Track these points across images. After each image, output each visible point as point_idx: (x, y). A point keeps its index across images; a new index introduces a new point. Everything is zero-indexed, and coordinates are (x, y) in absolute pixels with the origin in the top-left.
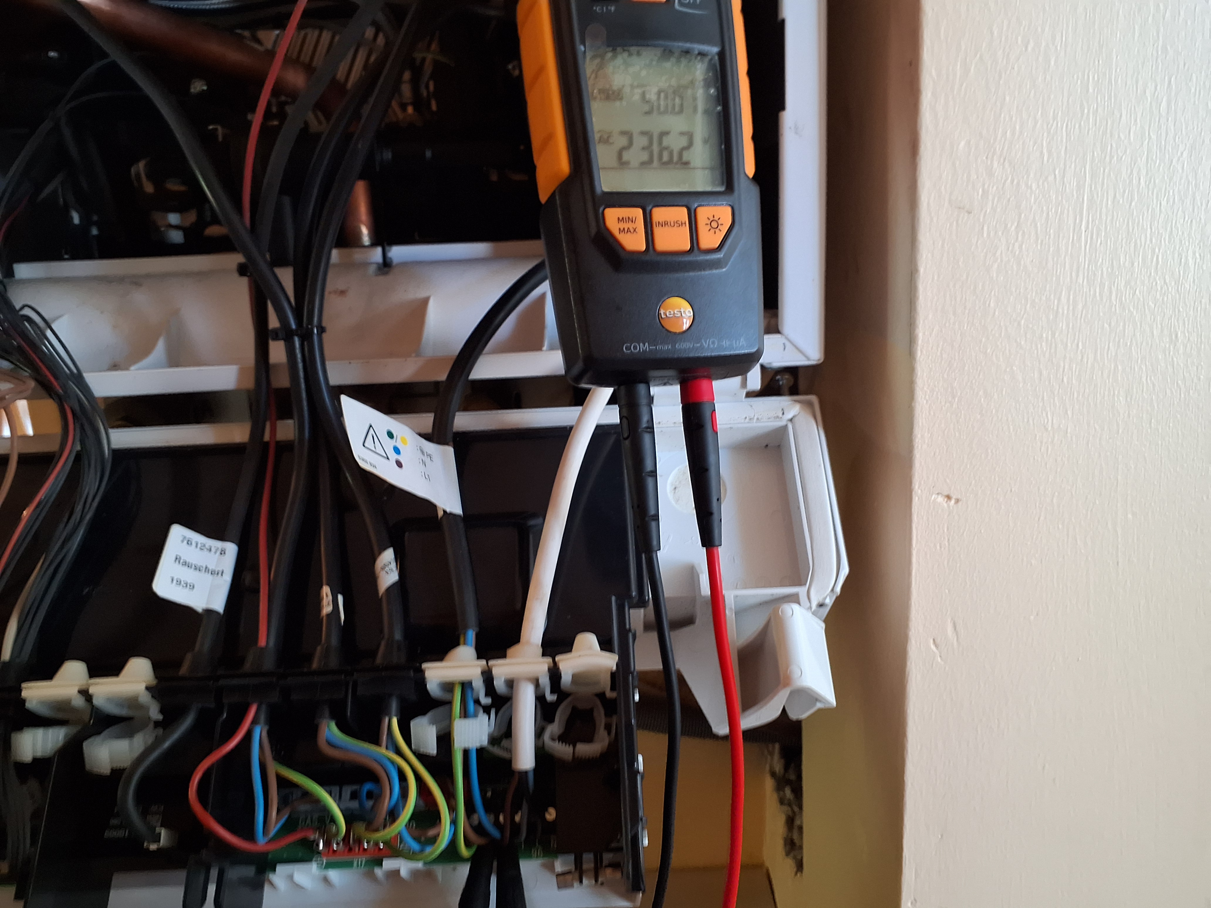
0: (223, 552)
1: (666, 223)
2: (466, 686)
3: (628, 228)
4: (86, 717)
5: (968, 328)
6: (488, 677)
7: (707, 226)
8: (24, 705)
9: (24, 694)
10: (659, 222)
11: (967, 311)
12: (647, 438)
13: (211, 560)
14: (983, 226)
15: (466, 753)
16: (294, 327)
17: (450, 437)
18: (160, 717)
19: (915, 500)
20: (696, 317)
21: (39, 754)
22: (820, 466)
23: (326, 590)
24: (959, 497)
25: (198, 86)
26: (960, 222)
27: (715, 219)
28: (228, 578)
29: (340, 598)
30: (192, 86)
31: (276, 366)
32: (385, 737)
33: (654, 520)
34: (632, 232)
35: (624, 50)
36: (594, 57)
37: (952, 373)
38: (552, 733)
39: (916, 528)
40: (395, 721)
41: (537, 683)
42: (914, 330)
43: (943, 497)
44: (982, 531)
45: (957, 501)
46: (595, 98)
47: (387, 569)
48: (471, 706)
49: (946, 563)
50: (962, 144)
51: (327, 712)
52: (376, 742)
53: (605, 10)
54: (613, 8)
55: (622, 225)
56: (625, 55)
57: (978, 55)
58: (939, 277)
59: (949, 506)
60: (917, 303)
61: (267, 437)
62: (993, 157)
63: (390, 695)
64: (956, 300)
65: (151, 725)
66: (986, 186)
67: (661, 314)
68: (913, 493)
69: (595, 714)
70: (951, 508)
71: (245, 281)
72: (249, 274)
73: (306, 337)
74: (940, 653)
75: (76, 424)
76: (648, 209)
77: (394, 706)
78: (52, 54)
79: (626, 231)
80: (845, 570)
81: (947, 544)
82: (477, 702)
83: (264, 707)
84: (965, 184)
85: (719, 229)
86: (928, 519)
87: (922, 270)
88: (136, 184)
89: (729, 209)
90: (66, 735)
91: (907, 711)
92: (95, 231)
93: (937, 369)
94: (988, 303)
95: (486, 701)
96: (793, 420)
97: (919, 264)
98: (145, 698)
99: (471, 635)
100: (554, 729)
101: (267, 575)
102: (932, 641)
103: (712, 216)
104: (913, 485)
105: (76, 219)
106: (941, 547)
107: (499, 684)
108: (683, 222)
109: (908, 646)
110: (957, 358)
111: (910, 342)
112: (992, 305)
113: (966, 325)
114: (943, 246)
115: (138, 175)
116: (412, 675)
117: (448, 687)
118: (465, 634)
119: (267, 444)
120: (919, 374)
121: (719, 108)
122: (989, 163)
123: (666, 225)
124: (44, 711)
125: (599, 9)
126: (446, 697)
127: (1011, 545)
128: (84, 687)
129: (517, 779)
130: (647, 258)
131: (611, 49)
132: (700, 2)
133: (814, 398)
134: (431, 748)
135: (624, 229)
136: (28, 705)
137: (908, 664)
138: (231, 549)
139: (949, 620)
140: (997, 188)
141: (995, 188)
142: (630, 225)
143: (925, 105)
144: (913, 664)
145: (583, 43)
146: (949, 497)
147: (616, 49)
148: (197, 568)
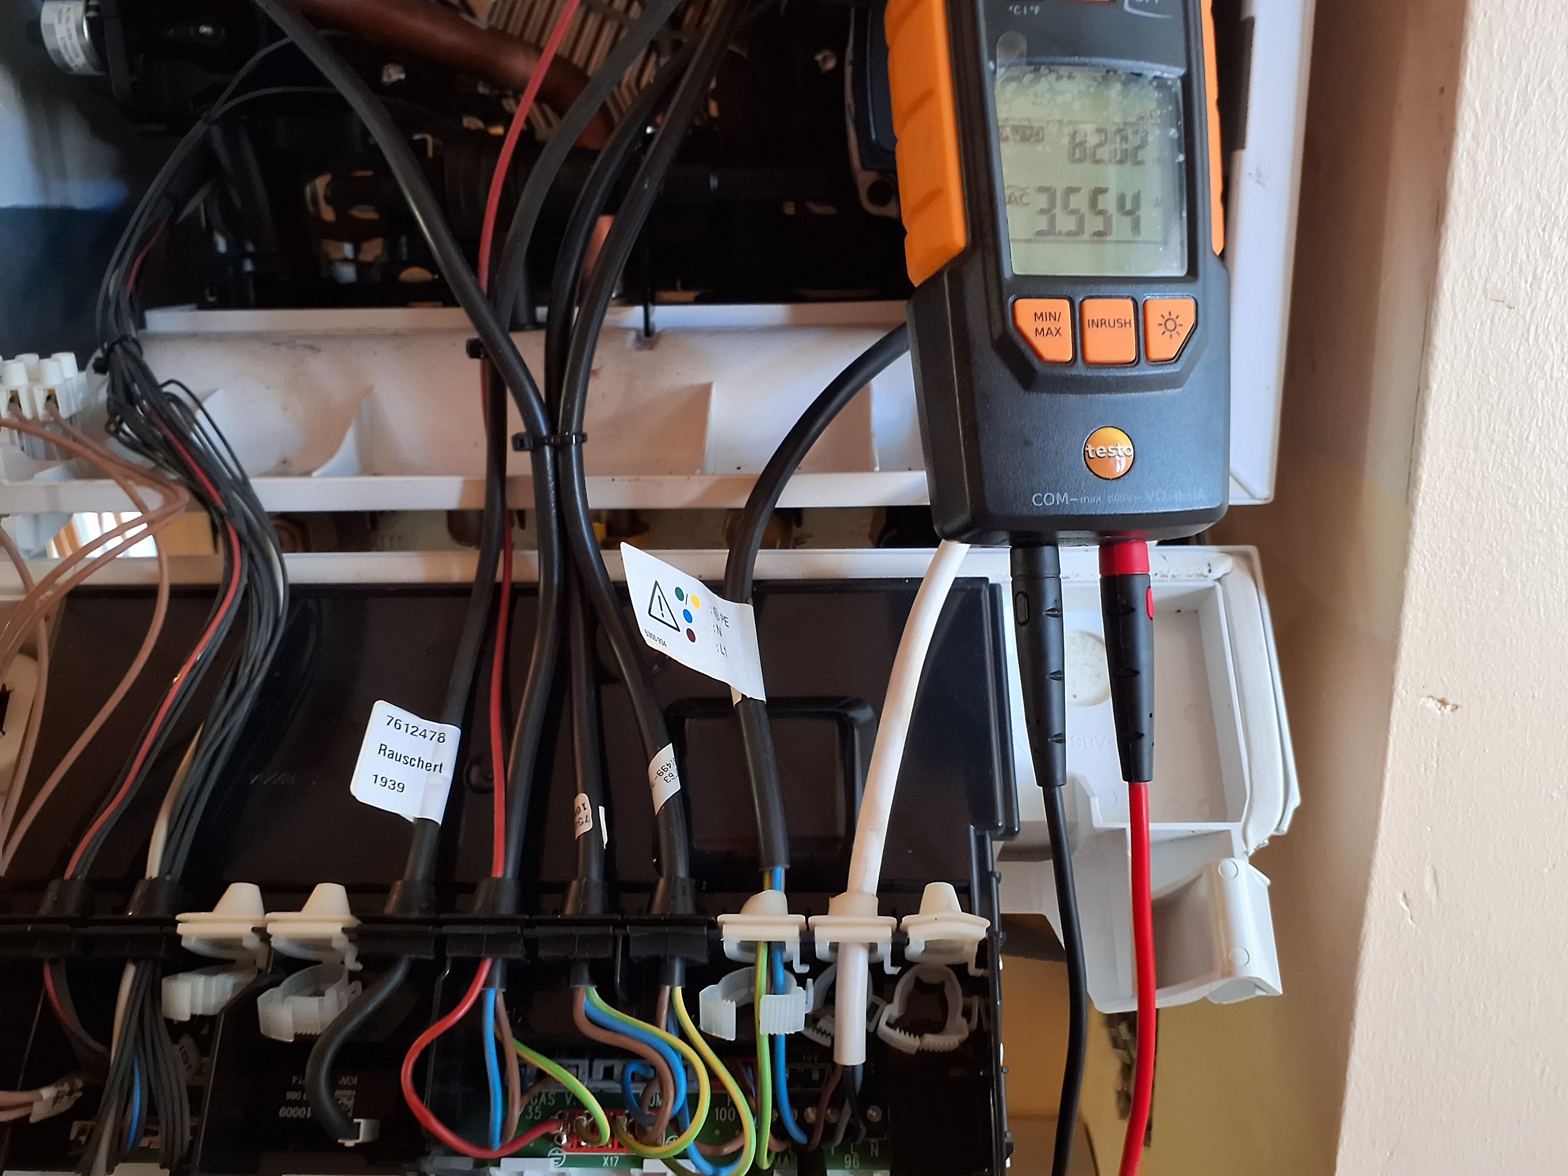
0: (441, 739)
1: (1103, 322)
2: (775, 947)
3: (1049, 329)
4: (261, 963)
5: (1494, 469)
6: (807, 939)
7: (1160, 327)
8: (180, 942)
9: (181, 929)
10: (1093, 321)
11: (1494, 447)
12: (1052, 623)
13: (425, 749)
14: (1529, 327)
15: (772, 1038)
16: (545, 433)
17: (748, 588)
18: (359, 967)
19: (1397, 704)
20: (1137, 459)
21: (199, 1012)
22: (1261, 648)
23: (583, 799)
24: (1459, 703)
25: (394, 74)
26: (1496, 321)
27: (1172, 317)
28: (448, 773)
29: (602, 809)
30: (385, 74)
31: (514, 479)
32: (665, 1012)
33: (1059, 741)
34: (1054, 334)
35: (1051, 71)
36: (1009, 79)
37: (1464, 531)
38: (890, 1016)
39: (1394, 742)
40: (678, 991)
41: (872, 948)
42: (1416, 470)
43: (1436, 701)
44: (1486, 750)
45: (1455, 707)
46: (1006, 139)
47: (666, 774)
48: (781, 973)
49: (1431, 792)
50: (1511, 208)
51: (586, 975)
52: (653, 1019)
53: (1025, 12)
54: (1037, 10)
55: (1040, 324)
56: (1052, 77)
57: (1546, 81)
58: (1458, 397)
59: (1442, 714)
60: (1424, 432)
61: (499, 576)
62: (1553, 228)
63: (673, 958)
64: (1479, 430)
65: (345, 977)
66: (1539, 271)
67: (1088, 451)
68: (1395, 694)
69: (947, 990)
70: (1446, 717)
71: (476, 363)
72: (482, 356)
73: (561, 449)
74: (1411, 911)
75: (244, 550)
76: (1077, 301)
77: (678, 969)
78: (205, 30)
79: (1045, 334)
80: (1296, 800)
81: (1435, 765)
82: (788, 966)
83: (499, 963)
84: (1509, 266)
85: (1177, 332)
86: (1412, 730)
87: (1434, 386)
88: (311, 208)
89: (1192, 303)
90: (235, 986)
91: (1357, 986)
92: (248, 266)
93: (1444, 526)
94: (1525, 435)
95: (801, 969)
96: (1222, 580)
97: (1431, 378)
98: (341, 942)
99: (780, 873)
100: (892, 1011)
101: (503, 773)
102: (1401, 895)
103: (1168, 313)
104: (1396, 683)
105: (222, 245)
106: (1426, 769)
107: (822, 950)
108: (1128, 321)
109: (1367, 900)
110: (1473, 511)
111: (1408, 486)
112: (1531, 438)
113: (1491, 466)
114: (1468, 354)
115: (314, 196)
116: (706, 932)
117: (750, 946)
118: (771, 872)
119: (498, 587)
120: (1418, 531)
121: (1181, 158)
122: (1546, 237)
123: (1103, 326)
124: (205, 950)
125: (1018, 10)
126: (747, 957)
127: (1525, 772)
128: (259, 925)
129: (839, 1075)
130: (1074, 372)
131: (1032, 68)
132: (1159, 2)
133: (1252, 550)
134: (729, 1033)
135: (1043, 329)
136: (184, 943)
137: (1366, 924)
138: (453, 732)
139: (1428, 869)
140: (1555, 274)
141: (1551, 273)
142: (1052, 325)
143: (1460, 151)
144: (1372, 923)
145: (993, 57)
146: (1443, 702)
147: (1039, 70)
148: (409, 761)
